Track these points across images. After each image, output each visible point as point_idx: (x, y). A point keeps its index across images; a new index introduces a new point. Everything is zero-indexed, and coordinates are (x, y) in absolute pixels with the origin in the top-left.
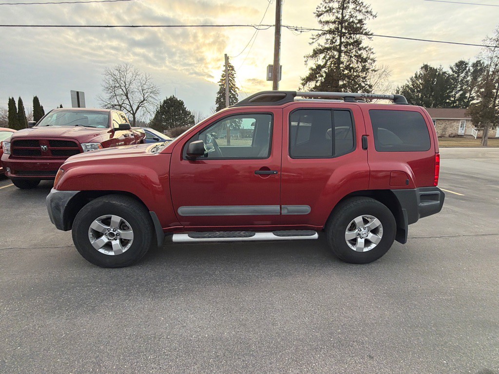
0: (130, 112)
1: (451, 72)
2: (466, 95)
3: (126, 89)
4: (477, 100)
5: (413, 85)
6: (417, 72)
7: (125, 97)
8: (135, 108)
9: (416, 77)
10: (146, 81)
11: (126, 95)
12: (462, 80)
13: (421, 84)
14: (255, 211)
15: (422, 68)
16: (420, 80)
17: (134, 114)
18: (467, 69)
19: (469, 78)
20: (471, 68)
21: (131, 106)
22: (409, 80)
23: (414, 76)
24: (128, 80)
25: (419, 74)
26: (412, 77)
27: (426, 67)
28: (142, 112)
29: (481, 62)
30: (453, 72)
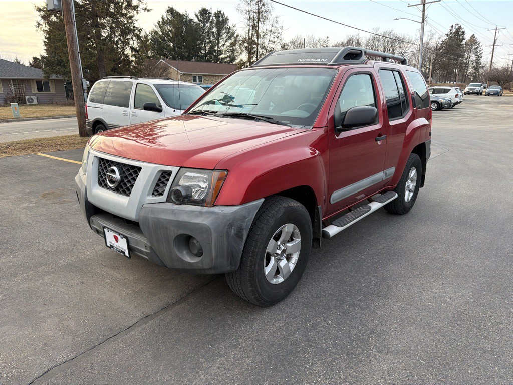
1: (196, 20)
2: (215, 48)
4: (225, 54)
5: (162, 32)
6: (163, 16)
9: (163, 21)
12: (208, 31)
13: (171, 31)
15: (168, 11)
16: (169, 27)
18: (211, 18)
19: (214, 30)
20: (214, 18)
22: (157, 24)
23: (161, 20)
25: (166, 18)
26: (159, 21)
27: (171, 10)
29: (222, 13)
30: (199, 20)
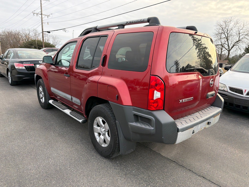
0: (227, 49)
3: (227, 34)
7: (226, 39)
8: (231, 47)
10: (244, 26)
11: (226, 38)
14: (65, 96)
17: (229, 51)
21: (228, 45)
24: (230, 28)
28: (235, 49)
